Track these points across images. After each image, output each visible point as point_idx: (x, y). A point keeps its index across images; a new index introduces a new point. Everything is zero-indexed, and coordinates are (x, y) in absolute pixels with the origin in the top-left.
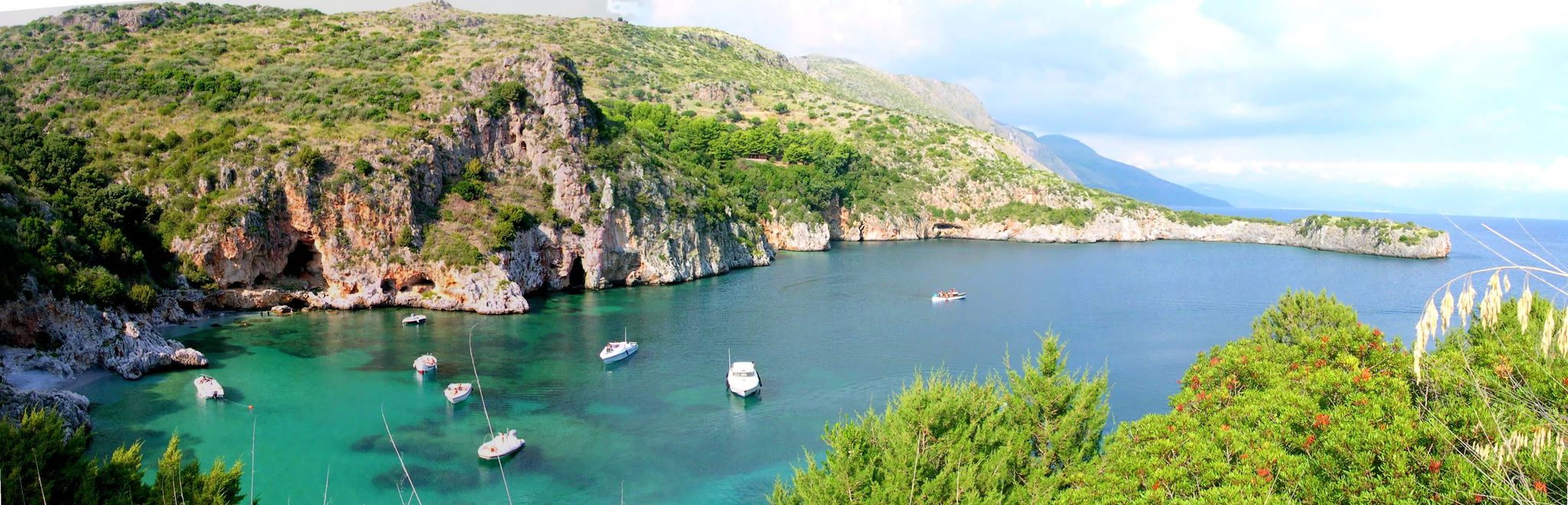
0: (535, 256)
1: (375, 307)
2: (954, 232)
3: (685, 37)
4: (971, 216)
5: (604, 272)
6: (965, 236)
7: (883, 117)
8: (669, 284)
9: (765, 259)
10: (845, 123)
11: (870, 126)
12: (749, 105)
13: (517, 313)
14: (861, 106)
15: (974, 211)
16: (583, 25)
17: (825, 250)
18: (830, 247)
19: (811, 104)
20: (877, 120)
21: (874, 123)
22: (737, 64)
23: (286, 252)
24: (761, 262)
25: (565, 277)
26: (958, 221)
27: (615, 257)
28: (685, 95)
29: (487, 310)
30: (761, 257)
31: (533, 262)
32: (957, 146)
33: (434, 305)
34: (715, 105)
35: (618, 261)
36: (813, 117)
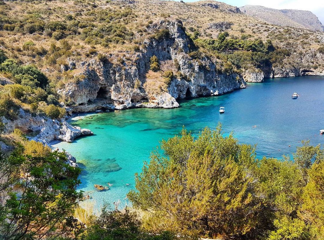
0: (176, 88)
1: (130, 108)
2: (310, 73)
3: (203, 5)
4: (318, 67)
5: (196, 92)
6: (315, 74)
7: (282, 30)
8: (216, 95)
9: (244, 86)
10: (266, 34)
11: (277, 34)
12: (230, 30)
13: (177, 107)
14: (273, 26)
15: (320, 65)
16: (169, 4)
17: (262, 82)
18: (263, 81)
19: (253, 28)
20: (279, 32)
21: (278, 33)
22: (222, 14)
23: (97, 91)
24: (243, 87)
25: (185, 94)
26: (312, 69)
27: (199, 88)
28: (206, 28)
29: (167, 107)
30: (243, 86)
31: (175, 90)
32: (313, 39)
33: (149, 106)
34: (218, 31)
35: (200, 88)
36: (254, 32)
